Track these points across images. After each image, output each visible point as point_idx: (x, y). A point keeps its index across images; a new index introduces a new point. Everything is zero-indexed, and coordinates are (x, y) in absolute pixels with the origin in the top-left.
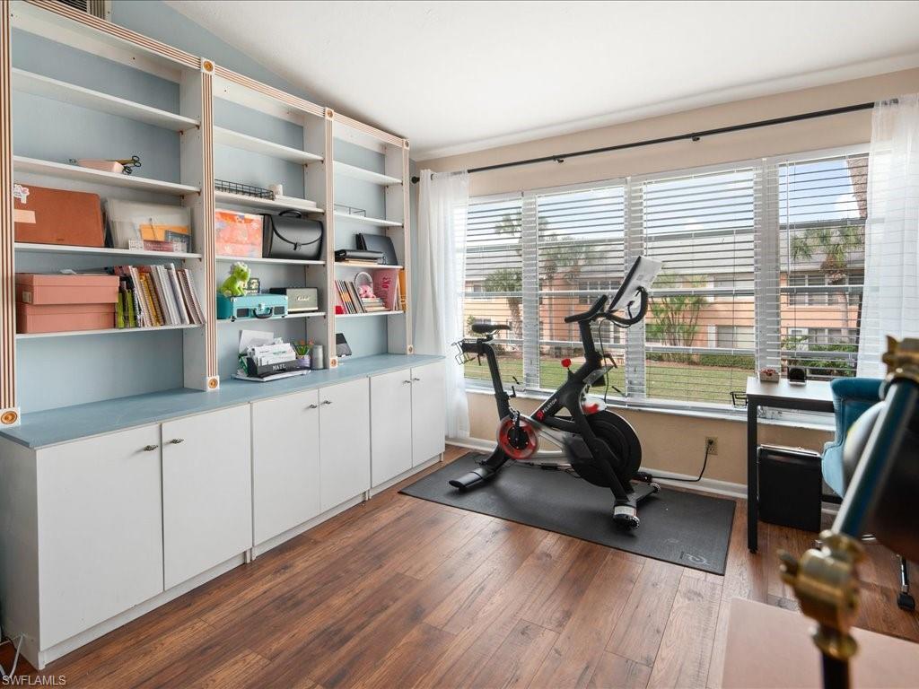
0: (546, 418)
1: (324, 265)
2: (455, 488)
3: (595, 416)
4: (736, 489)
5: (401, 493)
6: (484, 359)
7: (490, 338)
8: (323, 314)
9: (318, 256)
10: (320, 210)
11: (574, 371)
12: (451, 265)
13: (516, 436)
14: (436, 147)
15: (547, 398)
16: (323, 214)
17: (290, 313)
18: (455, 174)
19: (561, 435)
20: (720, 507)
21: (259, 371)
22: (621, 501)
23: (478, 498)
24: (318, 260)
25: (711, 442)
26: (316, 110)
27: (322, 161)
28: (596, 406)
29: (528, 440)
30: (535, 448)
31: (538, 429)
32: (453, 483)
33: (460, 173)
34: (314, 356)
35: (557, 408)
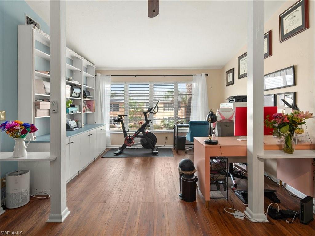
0: (136, 135)
1: (81, 99)
2: (115, 154)
3: (147, 133)
4: (172, 146)
5: (102, 158)
6: (120, 123)
7: (122, 118)
8: (80, 112)
9: (79, 97)
10: (80, 84)
11: (143, 124)
12: (106, 100)
13: (129, 140)
14: (100, 68)
15: (135, 132)
16: (81, 85)
17: (78, 112)
18: (107, 76)
19: (140, 139)
20: (169, 150)
21: (71, 128)
22: (153, 150)
23: (121, 156)
24: (79, 98)
25: (166, 138)
26: (80, 57)
27: (81, 71)
28: (148, 131)
29: (132, 141)
30: (134, 143)
31: (134, 138)
32: (114, 154)
33: (109, 76)
34: (78, 124)
35: (139, 133)
